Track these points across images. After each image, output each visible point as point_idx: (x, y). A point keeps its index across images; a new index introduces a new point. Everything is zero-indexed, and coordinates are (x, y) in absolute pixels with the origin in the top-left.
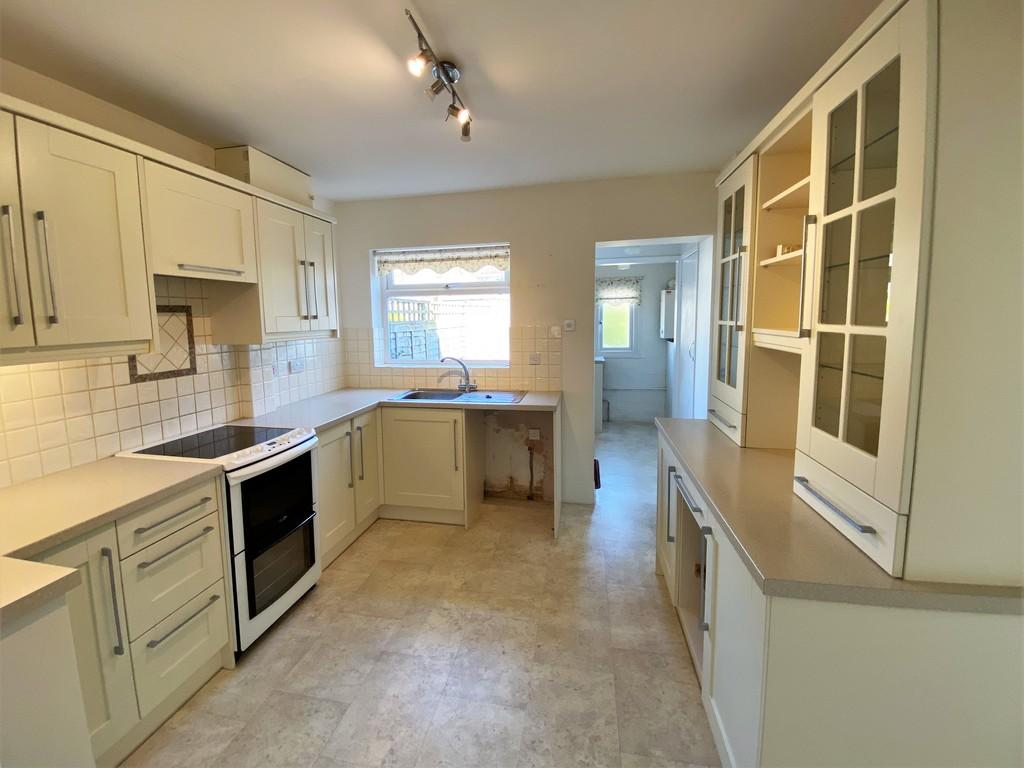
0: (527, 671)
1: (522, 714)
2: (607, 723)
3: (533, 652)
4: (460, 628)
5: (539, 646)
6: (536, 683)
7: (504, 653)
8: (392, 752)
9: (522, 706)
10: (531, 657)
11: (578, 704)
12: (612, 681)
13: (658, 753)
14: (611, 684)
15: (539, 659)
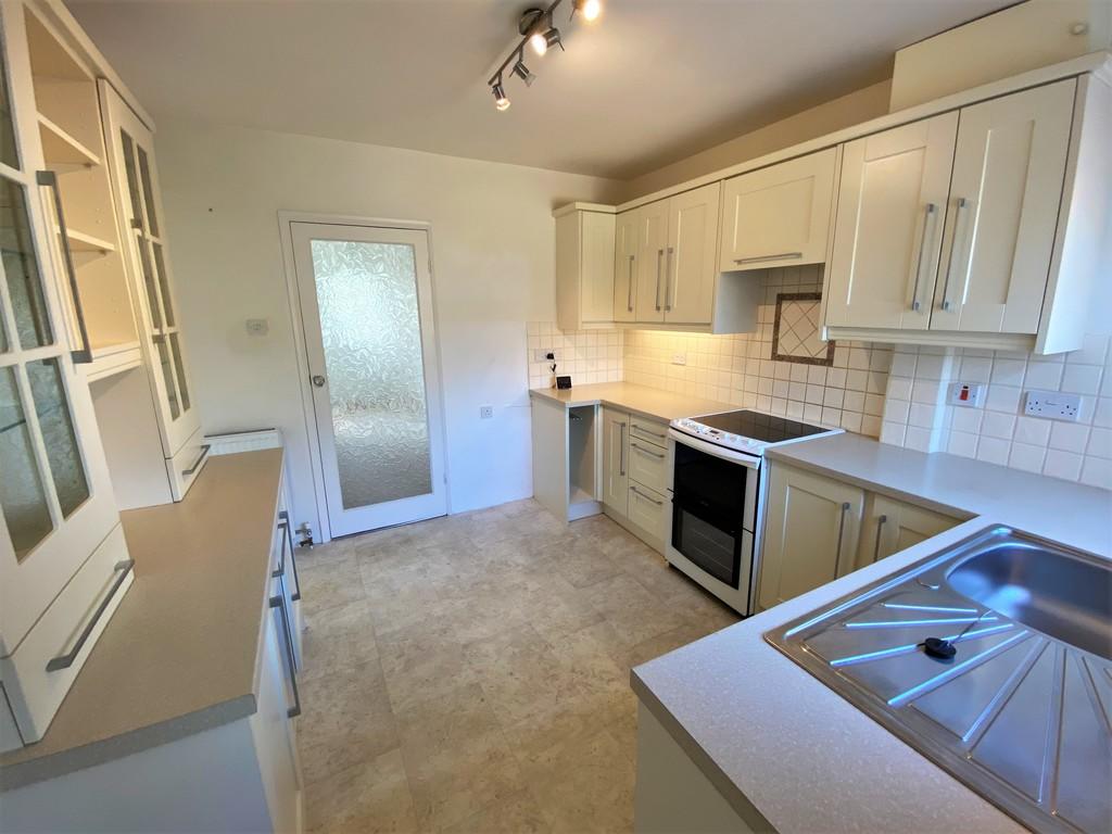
0: (480, 672)
1: (463, 642)
2: (393, 670)
3: (485, 690)
4: (573, 671)
5: (482, 700)
6: (465, 667)
7: (511, 674)
8: (526, 589)
9: (465, 646)
10: (483, 685)
11: (421, 671)
12: (393, 707)
13: (349, 671)
14: (395, 703)
15: (475, 687)
